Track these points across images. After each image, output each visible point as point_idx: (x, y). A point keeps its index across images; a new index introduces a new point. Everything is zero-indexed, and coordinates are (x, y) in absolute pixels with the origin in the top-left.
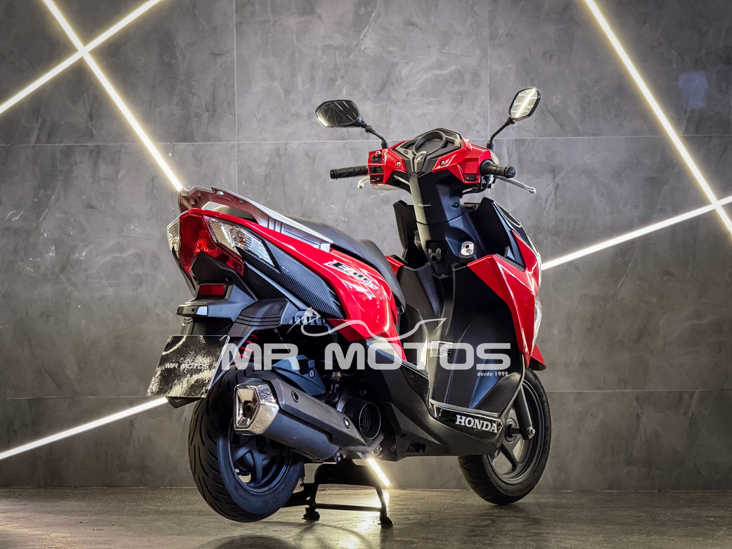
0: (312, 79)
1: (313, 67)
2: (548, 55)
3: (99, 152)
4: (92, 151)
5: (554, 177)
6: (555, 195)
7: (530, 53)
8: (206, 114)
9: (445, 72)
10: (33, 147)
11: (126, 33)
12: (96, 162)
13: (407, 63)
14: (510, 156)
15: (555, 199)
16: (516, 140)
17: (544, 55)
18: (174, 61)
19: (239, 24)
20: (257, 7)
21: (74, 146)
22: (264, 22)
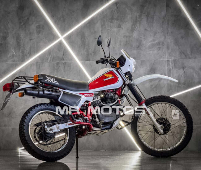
0: (120, 44)
1: (120, 41)
2: (182, 38)
3: (65, 64)
4: (64, 63)
5: (184, 70)
6: (184, 74)
7: (177, 37)
8: (93, 54)
9: (155, 42)
10: (49, 62)
11: (72, 33)
12: (65, 67)
13: (145, 40)
14: (172, 64)
15: (184, 75)
16: (174, 60)
17: (181, 37)
18: (85, 40)
19: (101, 31)
20: (106, 26)
21: (59, 62)
22: (108, 30)
